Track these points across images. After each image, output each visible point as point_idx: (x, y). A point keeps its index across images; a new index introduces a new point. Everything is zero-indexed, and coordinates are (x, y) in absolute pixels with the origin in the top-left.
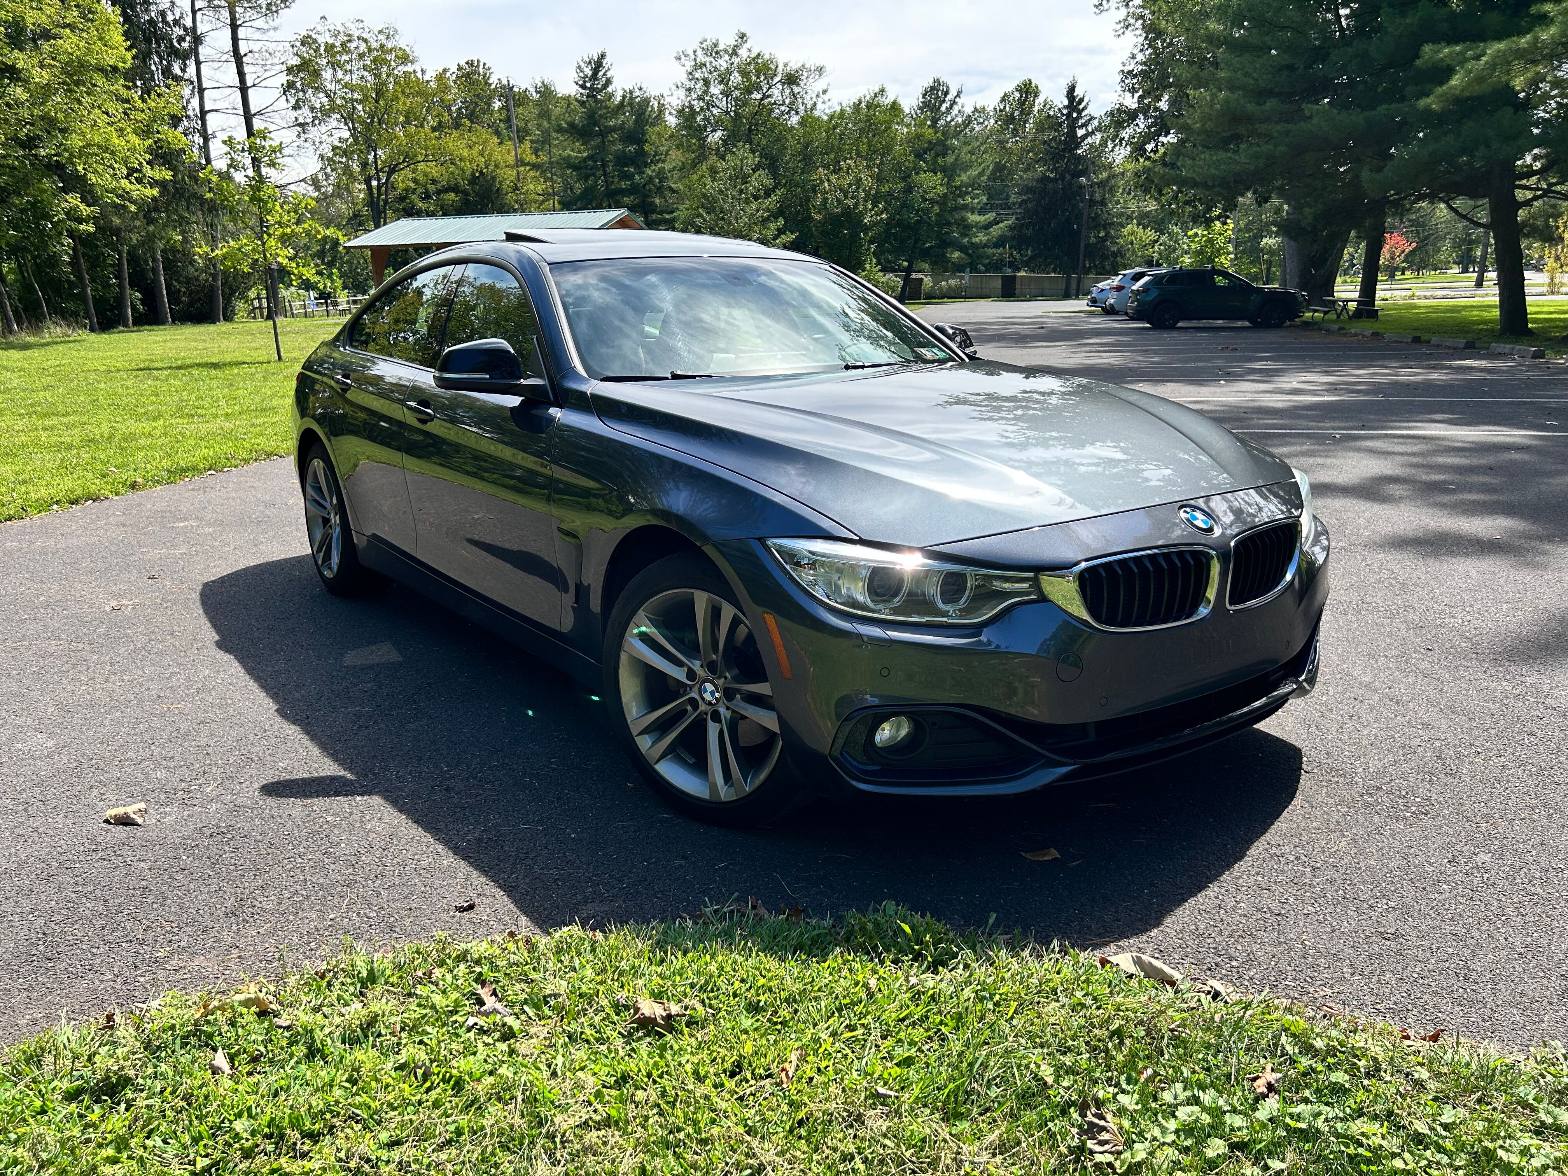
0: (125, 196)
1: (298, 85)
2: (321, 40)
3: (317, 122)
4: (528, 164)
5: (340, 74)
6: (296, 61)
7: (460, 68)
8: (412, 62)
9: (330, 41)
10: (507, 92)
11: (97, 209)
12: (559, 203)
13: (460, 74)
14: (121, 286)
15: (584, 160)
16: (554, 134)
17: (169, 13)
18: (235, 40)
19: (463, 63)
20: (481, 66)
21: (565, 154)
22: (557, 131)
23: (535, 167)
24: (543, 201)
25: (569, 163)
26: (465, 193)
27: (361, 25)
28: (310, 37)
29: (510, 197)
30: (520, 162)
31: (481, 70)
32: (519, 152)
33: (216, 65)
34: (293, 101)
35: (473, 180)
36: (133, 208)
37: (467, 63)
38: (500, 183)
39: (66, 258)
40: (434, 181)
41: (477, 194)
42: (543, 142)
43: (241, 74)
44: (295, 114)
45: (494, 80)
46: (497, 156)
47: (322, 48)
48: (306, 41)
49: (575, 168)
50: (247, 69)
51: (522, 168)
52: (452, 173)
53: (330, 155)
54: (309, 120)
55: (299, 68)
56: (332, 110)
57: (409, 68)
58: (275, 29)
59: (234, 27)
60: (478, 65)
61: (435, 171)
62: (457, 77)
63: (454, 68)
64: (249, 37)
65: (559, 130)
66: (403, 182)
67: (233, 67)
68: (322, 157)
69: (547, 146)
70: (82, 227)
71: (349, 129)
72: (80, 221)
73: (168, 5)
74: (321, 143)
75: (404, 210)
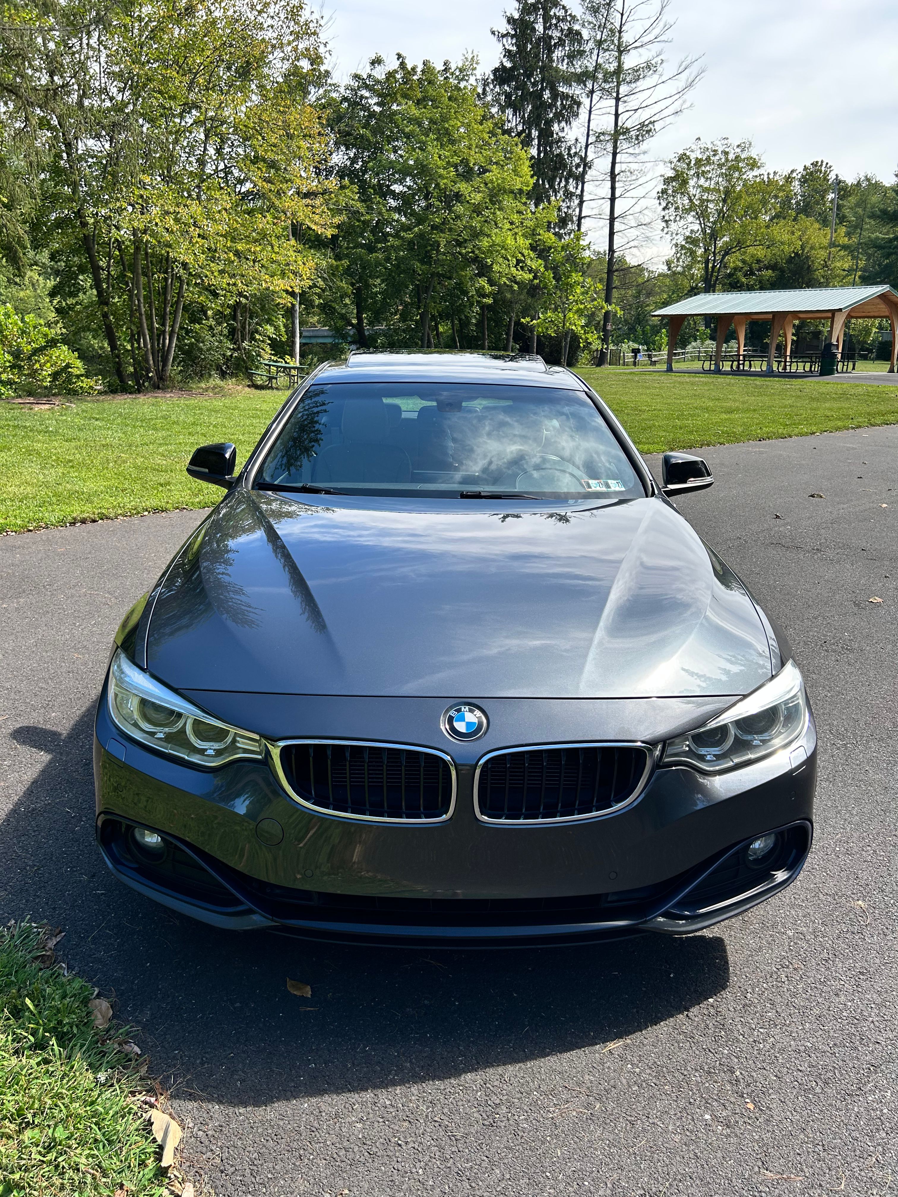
0: (513, 280)
1: (670, 192)
2: (693, 156)
3: (678, 218)
4: (839, 246)
5: (702, 181)
6: (671, 174)
7: (805, 168)
8: (759, 168)
9: (700, 157)
10: (840, 187)
11: (496, 288)
12: (860, 277)
13: (805, 173)
14: (508, 340)
15: (891, 241)
16: (867, 220)
17: (573, 147)
18: (614, 163)
19: (808, 164)
20: (824, 165)
21: (873, 236)
22: (870, 217)
23: (844, 247)
24: (847, 276)
25: (876, 245)
26: (782, 270)
27: (726, 142)
28: (685, 154)
29: (819, 274)
30: (832, 244)
31: (823, 169)
32: (834, 235)
33: (597, 183)
34: (664, 204)
35: (790, 260)
36: (516, 287)
37: (812, 164)
38: (813, 261)
39: (474, 321)
40: (758, 261)
41: (790, 271)
42: (856, 227)
43: (613, 188)
44: (663, 213)
45: (832, 177)
46: (814, 240)
47: (693, 162)
48: (682, 158)
49: (879, 247)
50: (617, 185)
51: (833, 249)
52: (774, 254)
53: (683, 243)
54: (672, 218)
55: (672, 179)
56: (691, 209)
57: (756, 172)
58: (645, 153)
59: (615, 154)
60: (821, 165)
61: (760, 252)
62: (802, 175)
63: (800, 169)
64: (623, 160)
65: (873, 216)
66: (734, 262)
67: (609, 184)
68: (676, 245)
69: (859, 230)
70: (485, 300)
71: (700, 224)
72: (484, 296)
73: (573, 142)
74: (677, 234)
75: (730, 284)
